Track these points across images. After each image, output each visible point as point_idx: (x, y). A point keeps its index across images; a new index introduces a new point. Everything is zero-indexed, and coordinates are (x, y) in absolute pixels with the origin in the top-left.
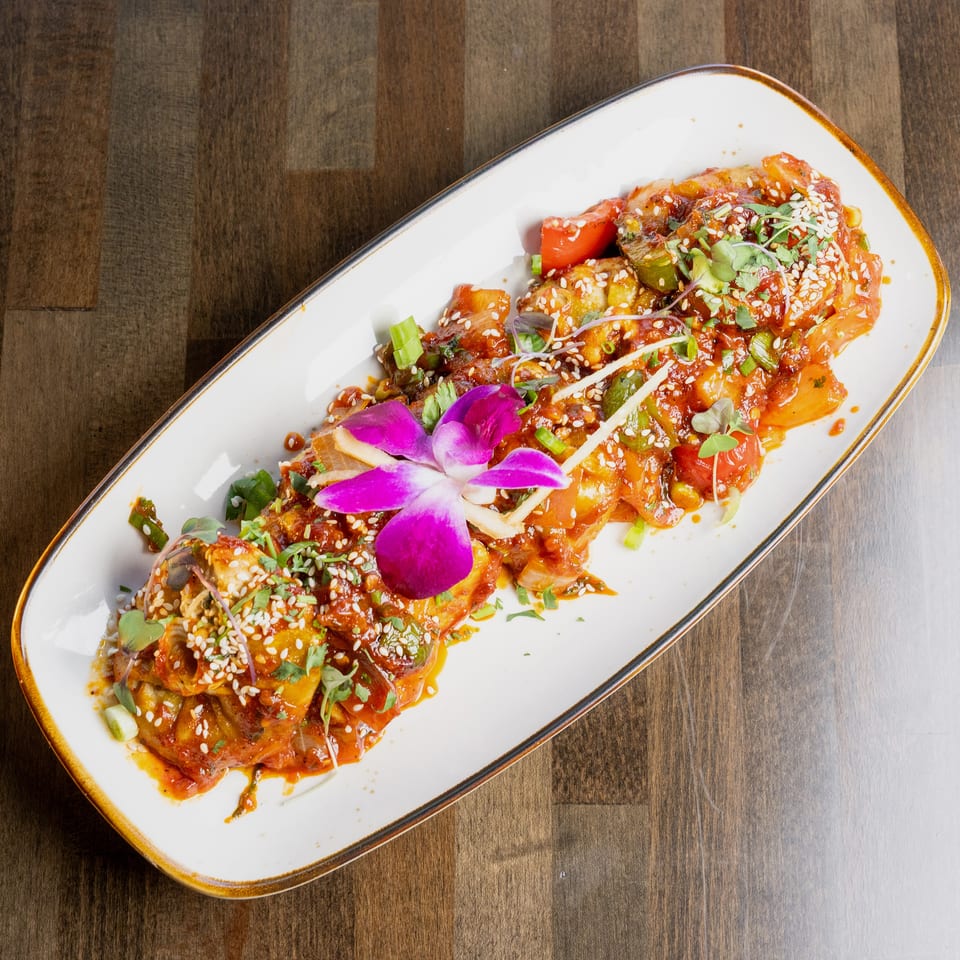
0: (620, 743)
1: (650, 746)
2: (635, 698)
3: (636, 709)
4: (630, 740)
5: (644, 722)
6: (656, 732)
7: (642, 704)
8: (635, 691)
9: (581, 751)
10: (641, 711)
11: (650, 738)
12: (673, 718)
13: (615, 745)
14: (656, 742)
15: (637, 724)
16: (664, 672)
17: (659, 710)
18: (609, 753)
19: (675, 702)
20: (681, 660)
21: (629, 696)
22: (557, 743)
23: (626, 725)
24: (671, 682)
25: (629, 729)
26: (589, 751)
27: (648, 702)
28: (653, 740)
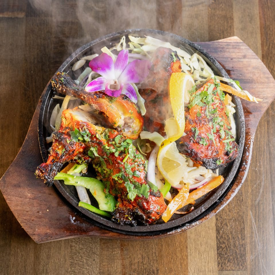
0: (237, 252)
1: (247, 252)
2: (241, 238)
3: (242, 241)
4: (240, 251)
5: (245, 245)
6: (248, 248)
7: (244, 239)
8: (242, 236)
9: (226, 254)
10: (243, 242)
11: (247, 250)
12: (253, 243)
13: (236, 252)
14: (249, 251)
15: (242, 246)
16: (250, 230)
17: (249, 242)
18: (234, 255)
19: (254, 239)
20: (255, 226)
21: (240, 237)
22: (218, 252)
23: (239, 246)
24: (252, 233)
25: (240, 247)
26: (228, 254)
27: (246, 239)
28: (248, 251)
